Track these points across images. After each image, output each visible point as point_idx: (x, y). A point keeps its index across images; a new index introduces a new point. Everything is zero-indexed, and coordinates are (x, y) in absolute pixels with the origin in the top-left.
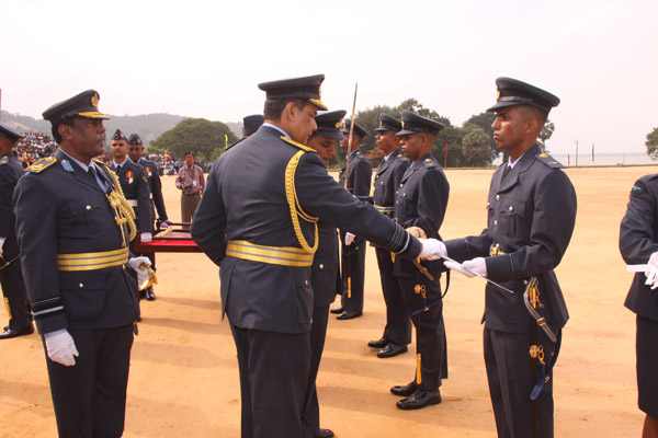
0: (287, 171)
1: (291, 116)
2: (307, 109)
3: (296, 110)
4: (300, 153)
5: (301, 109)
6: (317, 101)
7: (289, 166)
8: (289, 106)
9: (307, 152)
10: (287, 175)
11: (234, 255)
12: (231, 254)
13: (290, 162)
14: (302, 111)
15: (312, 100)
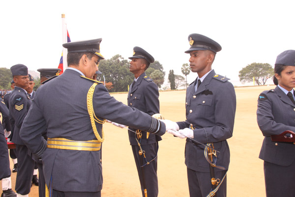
0: (88, 96)
1: (85, 63)
2: (94, 58)
3: (88, 60)
4: (95, 85)
5: (90, 58)
8: (84, 56)
10: (88, 98)
11: (55, 147)
12: (52, 147)
13: (89, 90)
14: (91, 60)
15: (96, 53)
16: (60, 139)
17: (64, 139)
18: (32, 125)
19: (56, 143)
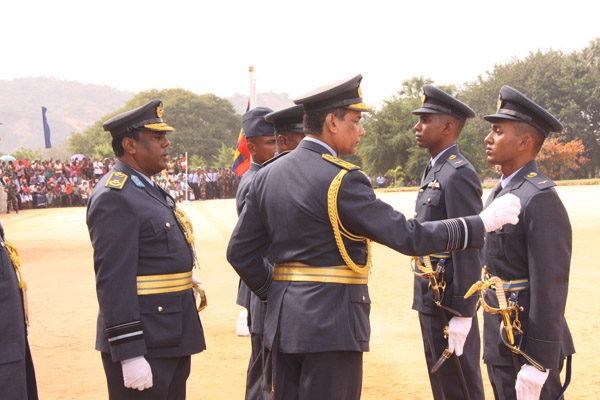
0: (330, 192)
1: (332, 128)
2: (348, 116)
4: (343, 173)
5: (342, 118)
6: (358, 106)
7: (331, 187)
8: (329, 118)
9: (350, 171)
10: (329, 196)
11: (285, 278)
12: (280, 278)
13: (333, 183)
14: (343, 120)
15: (353, 106)
16: (292, 264)
17: (298, 264)
18: (246, 240)
19: (285, 270)
